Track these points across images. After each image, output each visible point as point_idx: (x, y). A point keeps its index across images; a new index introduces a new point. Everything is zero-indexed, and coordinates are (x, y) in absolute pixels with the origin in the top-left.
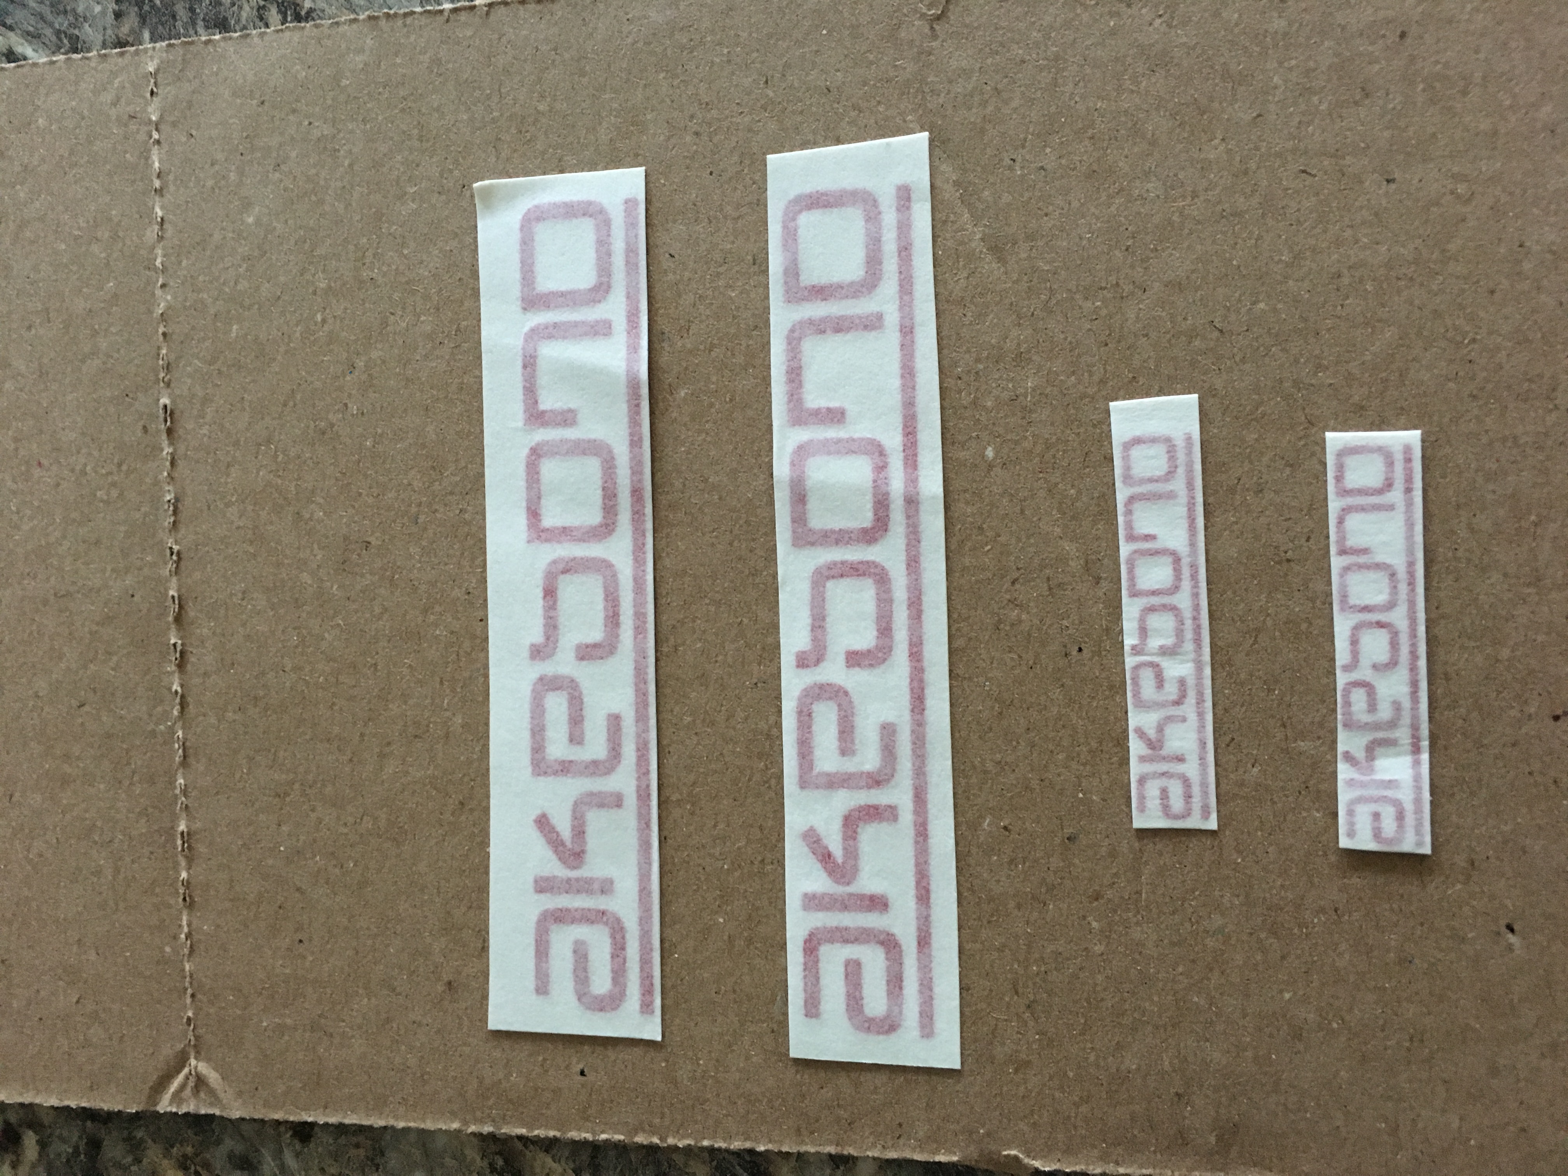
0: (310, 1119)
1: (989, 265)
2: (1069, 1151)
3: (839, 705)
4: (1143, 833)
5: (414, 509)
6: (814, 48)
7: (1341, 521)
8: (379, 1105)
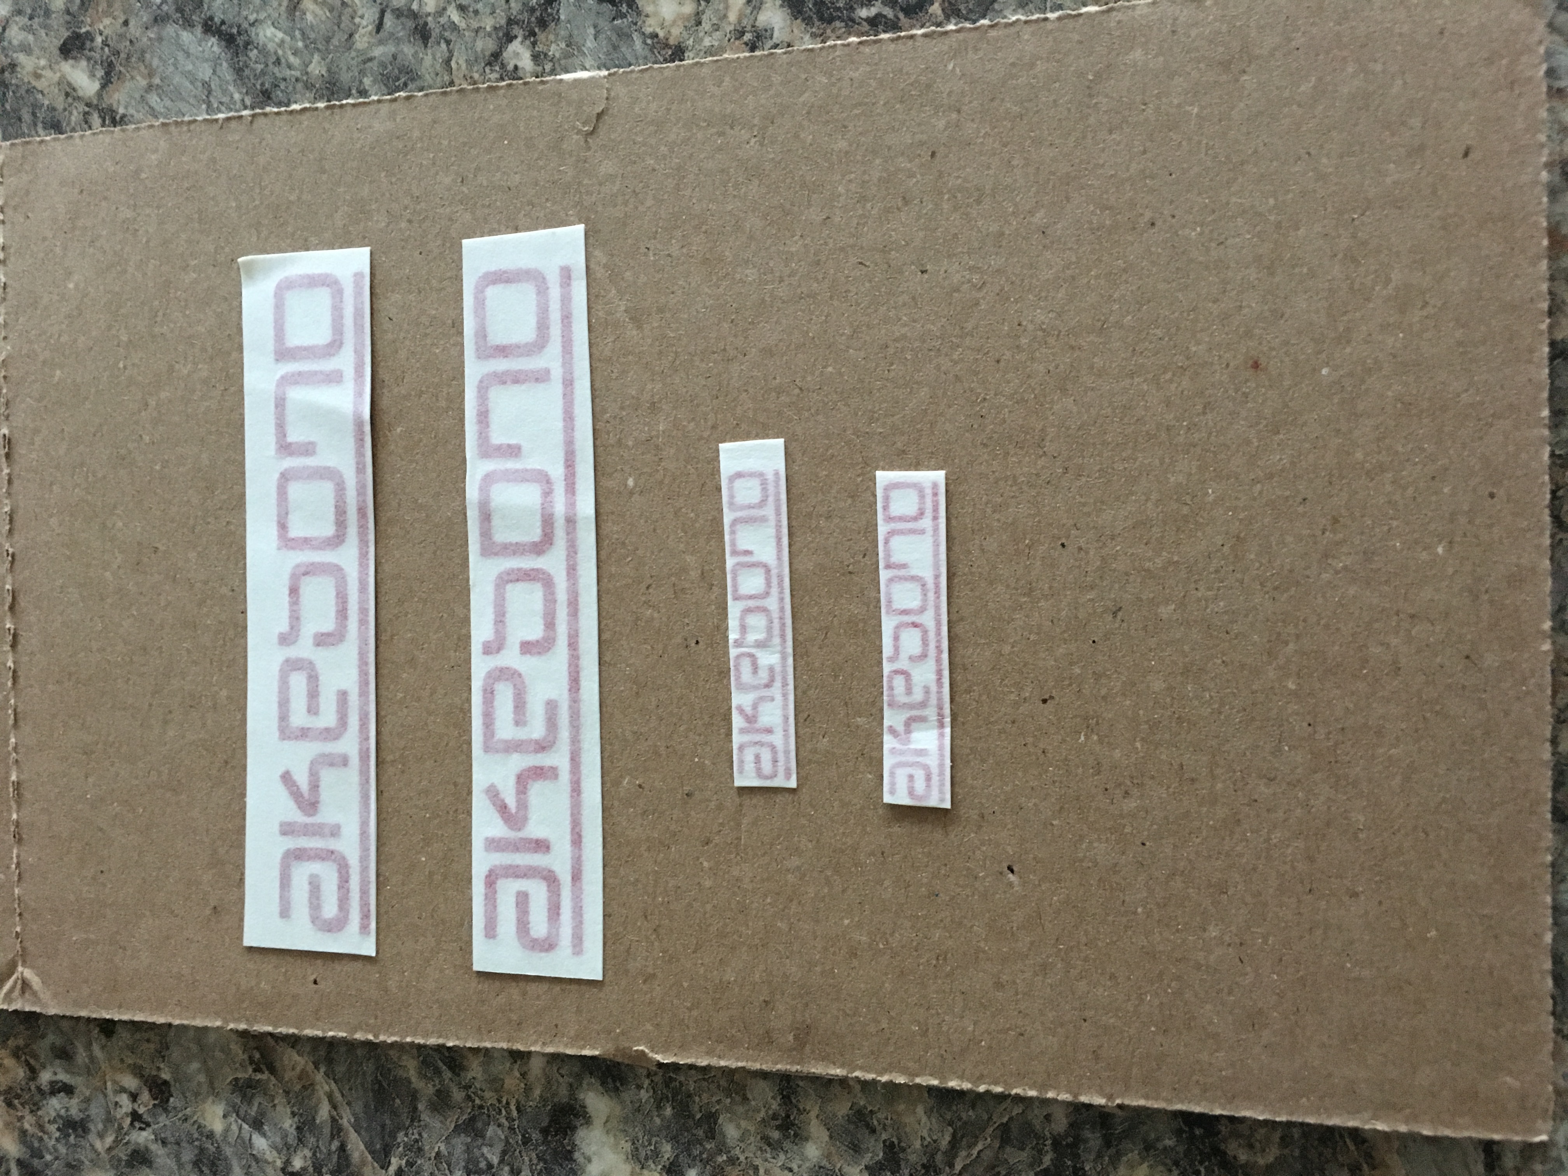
0: (108, 1017)
1: (632, 332)
2: (683, 1048)
3: (515, 685)
4: (742, 790)
5: (191, 522)
6: (498, 155)
7: (887, 542)
8: (161, 1006)
